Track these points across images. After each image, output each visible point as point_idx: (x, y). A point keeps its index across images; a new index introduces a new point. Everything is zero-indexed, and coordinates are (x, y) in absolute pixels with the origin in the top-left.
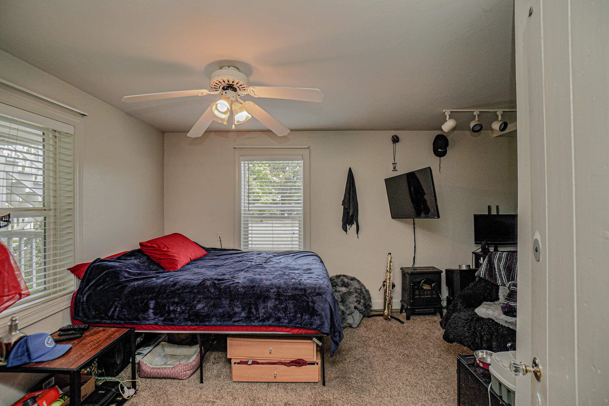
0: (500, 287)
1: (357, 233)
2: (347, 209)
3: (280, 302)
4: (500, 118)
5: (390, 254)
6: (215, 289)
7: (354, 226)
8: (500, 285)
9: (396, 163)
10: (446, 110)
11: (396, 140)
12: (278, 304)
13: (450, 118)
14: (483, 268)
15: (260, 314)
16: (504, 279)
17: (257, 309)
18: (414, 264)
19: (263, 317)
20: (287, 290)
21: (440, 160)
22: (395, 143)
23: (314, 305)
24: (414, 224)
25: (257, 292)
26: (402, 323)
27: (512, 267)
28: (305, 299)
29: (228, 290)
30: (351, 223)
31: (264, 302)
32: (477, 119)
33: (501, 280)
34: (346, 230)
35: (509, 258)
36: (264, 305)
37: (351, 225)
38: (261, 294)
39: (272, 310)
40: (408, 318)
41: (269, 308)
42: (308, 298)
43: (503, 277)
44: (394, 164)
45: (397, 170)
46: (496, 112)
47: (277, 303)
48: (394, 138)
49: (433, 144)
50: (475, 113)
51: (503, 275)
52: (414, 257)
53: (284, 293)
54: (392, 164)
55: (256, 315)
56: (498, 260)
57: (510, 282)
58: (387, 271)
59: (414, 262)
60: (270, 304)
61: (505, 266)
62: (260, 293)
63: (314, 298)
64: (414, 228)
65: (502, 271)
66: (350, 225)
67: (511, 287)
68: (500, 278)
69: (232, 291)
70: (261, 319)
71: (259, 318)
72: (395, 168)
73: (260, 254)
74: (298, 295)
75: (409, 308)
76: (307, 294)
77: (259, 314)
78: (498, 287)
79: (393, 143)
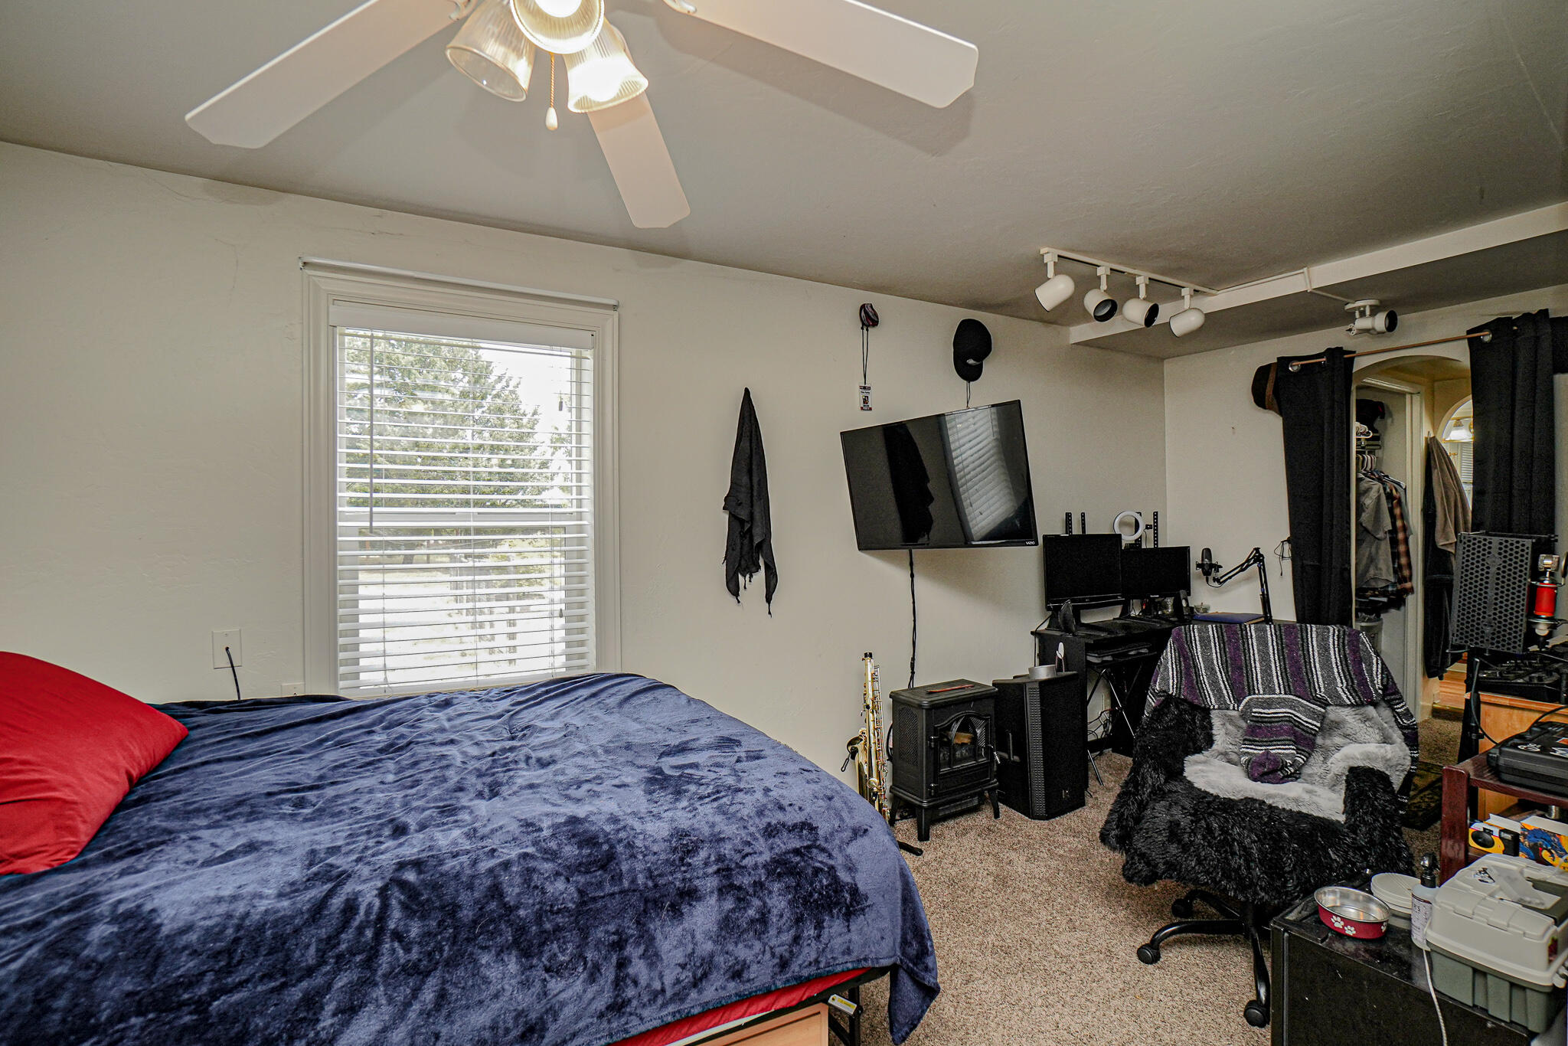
0: (1214, 714)
1: (769, 599)
2: (742, 522)
3: (739, 900)
4: (1142, 293)
5: (871, 655)
6: (423, 918)
7: (760, 576)
8: (1216, 707)
9: (869, 388)
10: (1051, 250)
11: (869, 319)
12: (733, 910)
13: (1056, 273)
14: (1170, 670)
15: (667, 972)
16: (1225, 692)
17: (652, 957)
18: (912, 678)
19: (678, 981)
20: (749, 844)
21: (968, 389)
22: (868, 326)
23: (853, 878)
24: (911, 564)
25: (633, 881)
26: (918, 855)
27: (1241, 660)
28: (821, 862)
29: (493, 905)
30: (751, 569)
31: (676, 913)
32: (1104, 286)
33: (1215, 695)
34: (734, 590)
35: (1226, 639)
36: (680, 928)
37: (751, 576)
38: (656, 886)
39: (715, 942)
40: (924, 836)
41: (699, 937)
42: (830, 856)
43: (1223, 687)
44: (865, 388)
45: (871, 409)
46: (1134, 277)
47: (729, 904)
48: (866, 312)
49: (955, 344)
50: (1101, 271)
51: (1221, 682)
52: (913, 659)
53: (744, 857)
54: (861, 387)
55: (648, 986)
56: (1201, 647)
57: (1248, 698)
58: (868, 707)
59: (913, 673)
60: (704, 917)
61: (1227, 661)
62: (650, 884)
63: (850, 850)
64: (912, 576)
65: (1219, 673)
66: (748, 576)
67: (1254, 710)
68: (1212, 690)
69: (517, 908)
70: (669, 994)
71: (663, 991)
72: (865, 401)
73: (447, 704)
74: (797, 852)
75: (925, 805)
76: (821, 842)
77: (661, 977)
78: (1206, 711)
79: (862, 328)
